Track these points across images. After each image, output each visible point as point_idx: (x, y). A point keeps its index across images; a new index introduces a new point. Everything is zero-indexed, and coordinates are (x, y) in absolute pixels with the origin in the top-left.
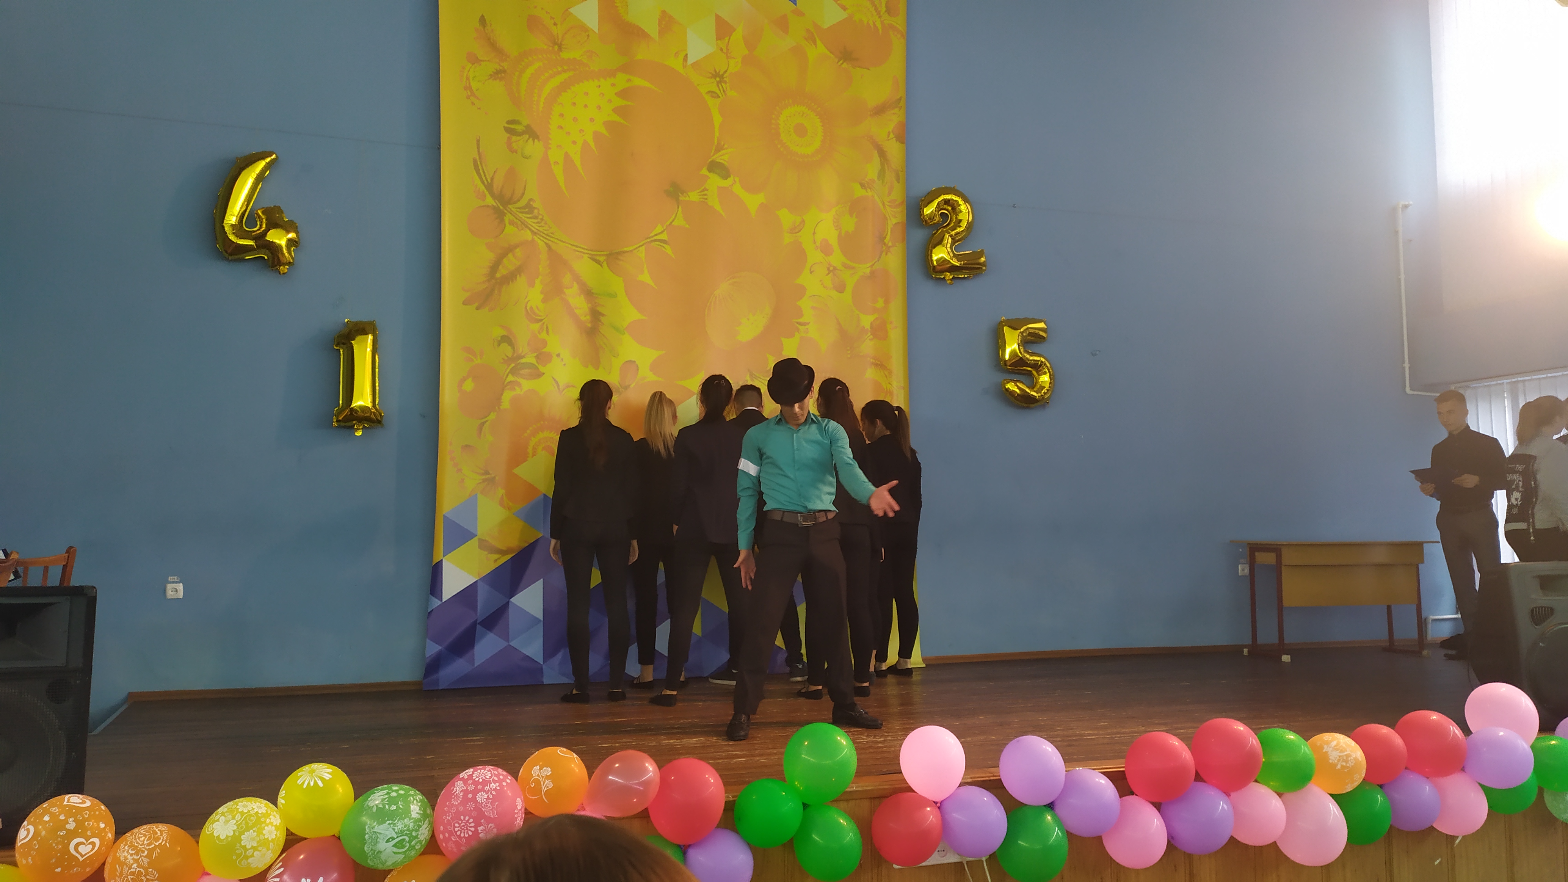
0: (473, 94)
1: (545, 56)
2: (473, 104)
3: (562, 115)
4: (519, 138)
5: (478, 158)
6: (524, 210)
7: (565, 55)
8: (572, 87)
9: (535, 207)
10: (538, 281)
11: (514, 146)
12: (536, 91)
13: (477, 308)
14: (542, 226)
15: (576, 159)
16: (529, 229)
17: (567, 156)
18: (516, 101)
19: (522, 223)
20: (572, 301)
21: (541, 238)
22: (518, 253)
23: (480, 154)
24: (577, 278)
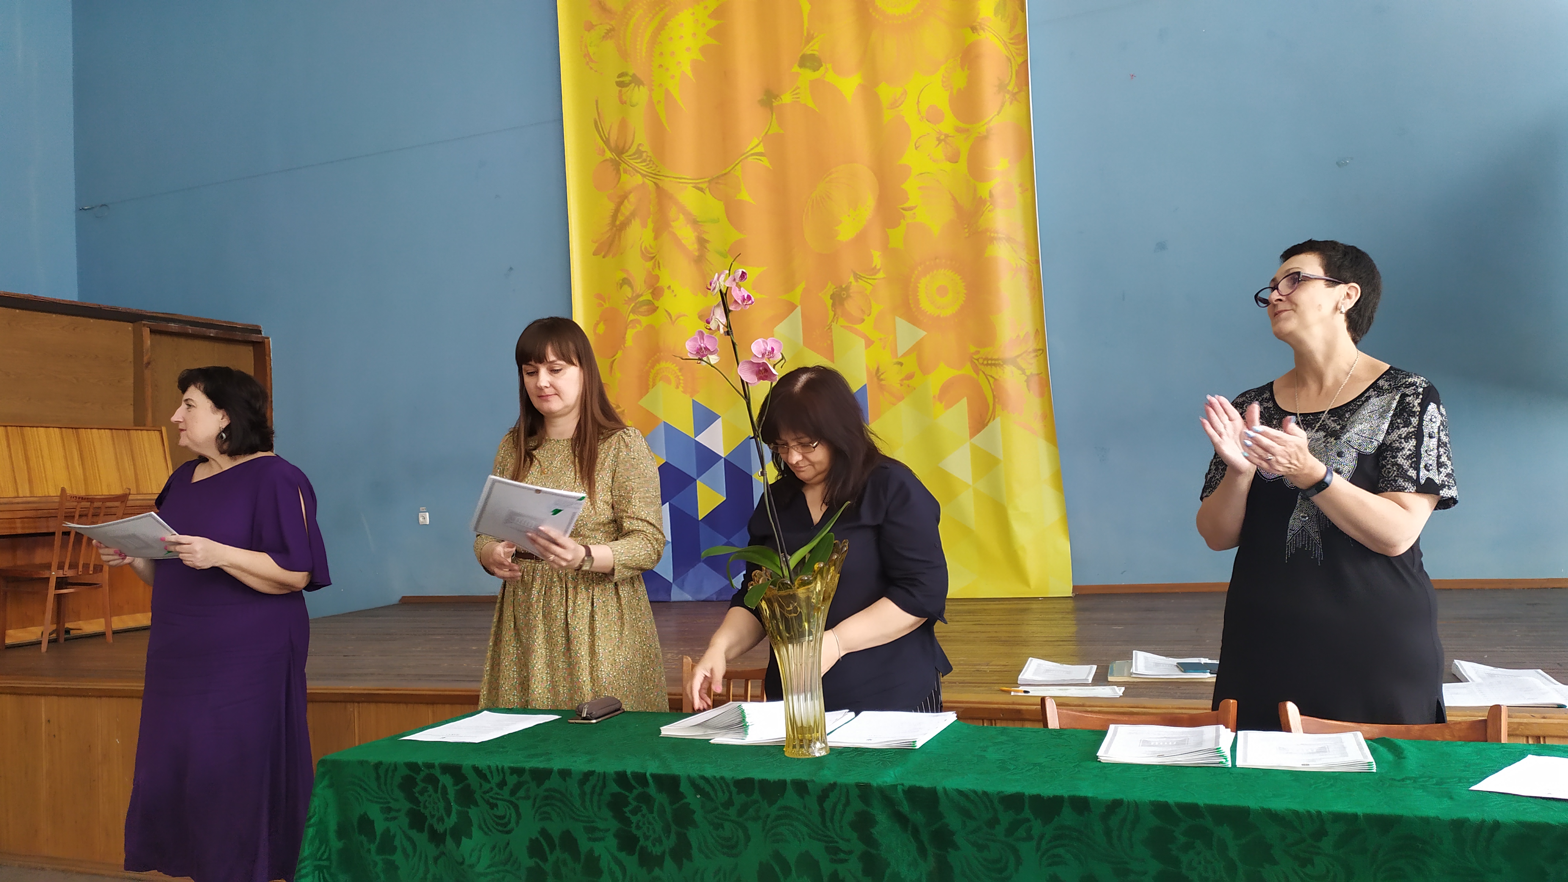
0: (591, 60)
2: (591, 68)
3: (661, 54)
4: (627, 88)
5: (597, 118)
6: (637, 156)
8: (668, 23)
9: (643, 150)
10: (649, 220)
11: (624, 98)
12: (639, 39)
13: (603, 257)
14: (651, 167)
15: (676, 93)
16: (640, 173)
17: (667, 93)
18: (624, 54)
19: (633, 169)
20: (679, 233)
21: (650, 179)
22: (632, 197)
23: (598, 113)
24: (683, 210)
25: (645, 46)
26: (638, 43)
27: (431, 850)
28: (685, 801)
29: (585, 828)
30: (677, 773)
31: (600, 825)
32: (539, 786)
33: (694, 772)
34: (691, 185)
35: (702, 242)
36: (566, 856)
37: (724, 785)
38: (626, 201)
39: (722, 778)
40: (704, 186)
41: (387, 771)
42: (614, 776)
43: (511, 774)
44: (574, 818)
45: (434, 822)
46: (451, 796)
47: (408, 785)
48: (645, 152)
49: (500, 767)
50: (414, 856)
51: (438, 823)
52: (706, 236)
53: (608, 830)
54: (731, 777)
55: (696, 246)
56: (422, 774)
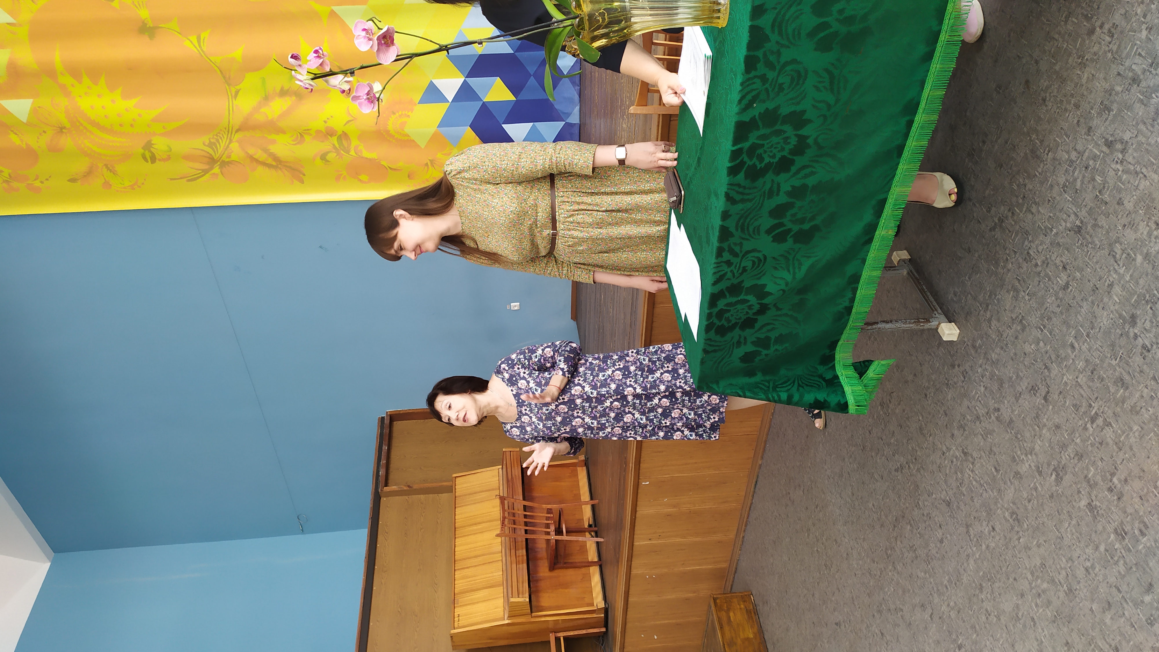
0: (136, 183)
1: (77, 139)
2: (143, 184)
3: (121, 125)
4: (156, 154)
5: (185, 179)
6: (214, 147)
7: (68, 125)
8: (93, 118)
9: (208, 142)
10: (269, 137)
11: (165, 157)
12: (111, 144)
13: (304, 175)
14: (223, 135)
15: (154, 113)
16: (228, 146)
17: (156, 120)
18: (126, 157)
19: (226, 149)
20: (277, 113)
21: (233, 136)
22: (251, 151)
23: (181, 178)
24: (256, 109)
25: (116, 139)
26: (114, 144)
27: (771, 313)
28: (757, 117)
29: (768, 199)
30: (733, 124)
31: (768, 187)
32: (732, 235)
33: (734, 108)
34: (234, 100)
35: (283, 93)
36: (788, 214)
37: (748, 83)
38: (255, 157)
39: (742, 84)
40: (233, 90)
41: (710, 345)
42: (731, 176)
43: (722, 257)
44: (761, 207)
45: (751, 312)
46: (734, 300)
47: (722, 331)
48: (210, 141)
49: (715, 265)
50: (774, 324)
51: (752, 309)
52: (278, 89)
53: (773, 180)
54: (742, 76)
55: (287, 98)
56: (716, 321)
